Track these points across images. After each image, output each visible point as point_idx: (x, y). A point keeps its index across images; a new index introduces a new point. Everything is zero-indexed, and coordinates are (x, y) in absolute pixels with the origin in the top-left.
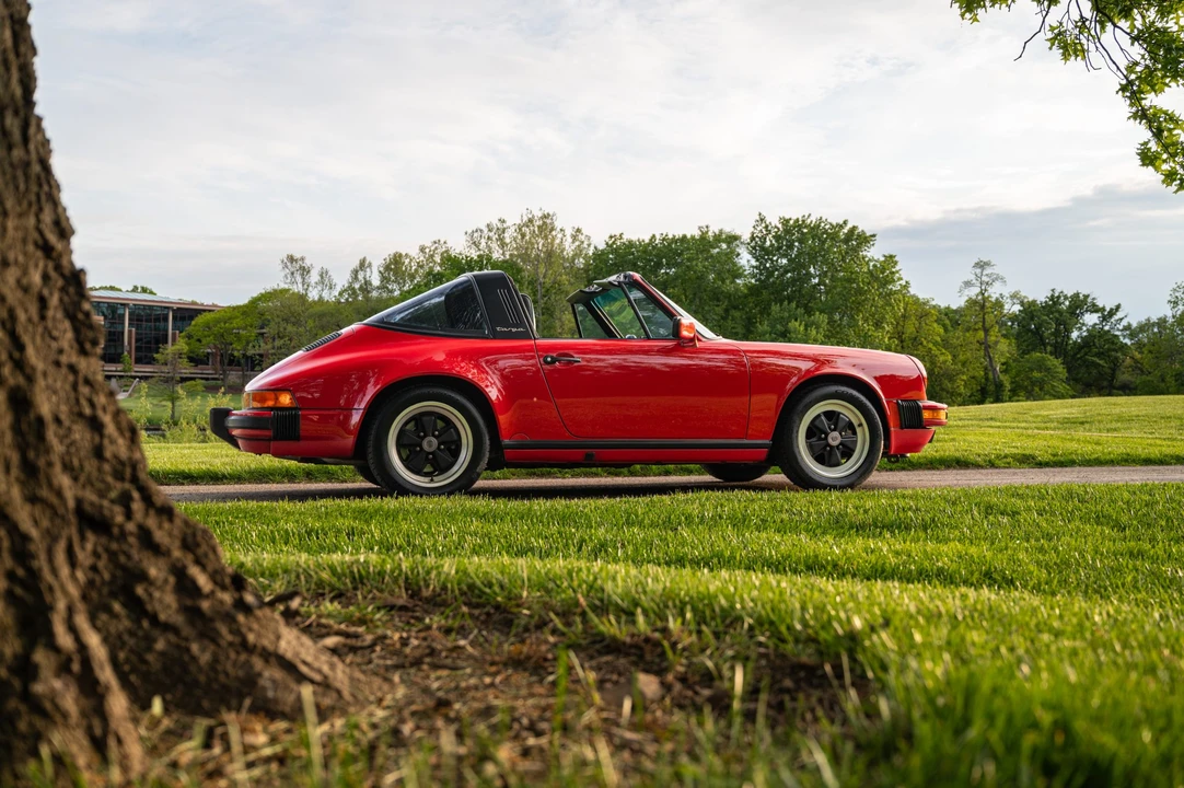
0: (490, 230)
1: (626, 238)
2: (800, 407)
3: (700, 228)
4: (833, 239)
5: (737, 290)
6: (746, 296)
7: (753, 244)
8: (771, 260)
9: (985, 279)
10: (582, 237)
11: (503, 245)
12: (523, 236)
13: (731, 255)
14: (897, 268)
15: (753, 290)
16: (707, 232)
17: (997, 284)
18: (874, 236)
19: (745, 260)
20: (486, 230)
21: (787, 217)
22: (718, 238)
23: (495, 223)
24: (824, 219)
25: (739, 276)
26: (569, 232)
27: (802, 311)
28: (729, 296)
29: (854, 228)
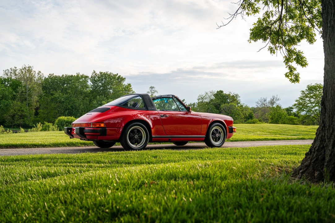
0: (12, 70)
1: (54, 75)
2: (211, 128)
3: (77, 73)
4: (114, 79)
5: (87, 91)
6: (90, 93)
7: (92, 79)
8: (97, 83)
9: (152, 91)
10: (41, 74)
11: (16, 75)
12: (22, 72)
13: (86, 81)
14: (131, 87)
15: (92, 92)
16: (79, 75)
17: (156, 93)
18: (125, 78)
19: (90, 83)
20: (10, 70)
21: (102, 72)
22: (82, 76)
23: (13, 68)
24: (112, 73)
25: (88, 88)
26: (37, 72)
27: (106, 98)
28: (85, 93)
29: (120, 76)
